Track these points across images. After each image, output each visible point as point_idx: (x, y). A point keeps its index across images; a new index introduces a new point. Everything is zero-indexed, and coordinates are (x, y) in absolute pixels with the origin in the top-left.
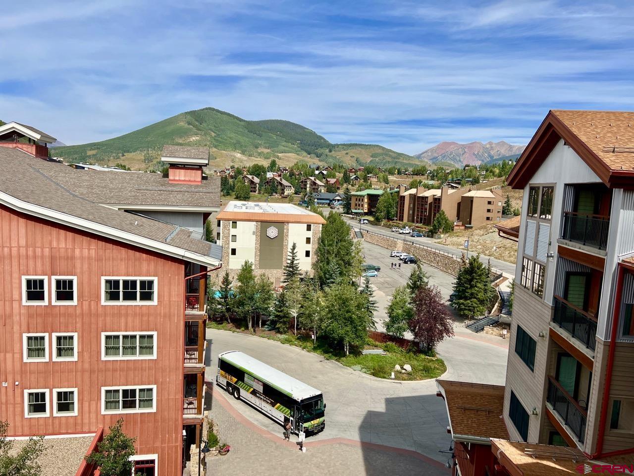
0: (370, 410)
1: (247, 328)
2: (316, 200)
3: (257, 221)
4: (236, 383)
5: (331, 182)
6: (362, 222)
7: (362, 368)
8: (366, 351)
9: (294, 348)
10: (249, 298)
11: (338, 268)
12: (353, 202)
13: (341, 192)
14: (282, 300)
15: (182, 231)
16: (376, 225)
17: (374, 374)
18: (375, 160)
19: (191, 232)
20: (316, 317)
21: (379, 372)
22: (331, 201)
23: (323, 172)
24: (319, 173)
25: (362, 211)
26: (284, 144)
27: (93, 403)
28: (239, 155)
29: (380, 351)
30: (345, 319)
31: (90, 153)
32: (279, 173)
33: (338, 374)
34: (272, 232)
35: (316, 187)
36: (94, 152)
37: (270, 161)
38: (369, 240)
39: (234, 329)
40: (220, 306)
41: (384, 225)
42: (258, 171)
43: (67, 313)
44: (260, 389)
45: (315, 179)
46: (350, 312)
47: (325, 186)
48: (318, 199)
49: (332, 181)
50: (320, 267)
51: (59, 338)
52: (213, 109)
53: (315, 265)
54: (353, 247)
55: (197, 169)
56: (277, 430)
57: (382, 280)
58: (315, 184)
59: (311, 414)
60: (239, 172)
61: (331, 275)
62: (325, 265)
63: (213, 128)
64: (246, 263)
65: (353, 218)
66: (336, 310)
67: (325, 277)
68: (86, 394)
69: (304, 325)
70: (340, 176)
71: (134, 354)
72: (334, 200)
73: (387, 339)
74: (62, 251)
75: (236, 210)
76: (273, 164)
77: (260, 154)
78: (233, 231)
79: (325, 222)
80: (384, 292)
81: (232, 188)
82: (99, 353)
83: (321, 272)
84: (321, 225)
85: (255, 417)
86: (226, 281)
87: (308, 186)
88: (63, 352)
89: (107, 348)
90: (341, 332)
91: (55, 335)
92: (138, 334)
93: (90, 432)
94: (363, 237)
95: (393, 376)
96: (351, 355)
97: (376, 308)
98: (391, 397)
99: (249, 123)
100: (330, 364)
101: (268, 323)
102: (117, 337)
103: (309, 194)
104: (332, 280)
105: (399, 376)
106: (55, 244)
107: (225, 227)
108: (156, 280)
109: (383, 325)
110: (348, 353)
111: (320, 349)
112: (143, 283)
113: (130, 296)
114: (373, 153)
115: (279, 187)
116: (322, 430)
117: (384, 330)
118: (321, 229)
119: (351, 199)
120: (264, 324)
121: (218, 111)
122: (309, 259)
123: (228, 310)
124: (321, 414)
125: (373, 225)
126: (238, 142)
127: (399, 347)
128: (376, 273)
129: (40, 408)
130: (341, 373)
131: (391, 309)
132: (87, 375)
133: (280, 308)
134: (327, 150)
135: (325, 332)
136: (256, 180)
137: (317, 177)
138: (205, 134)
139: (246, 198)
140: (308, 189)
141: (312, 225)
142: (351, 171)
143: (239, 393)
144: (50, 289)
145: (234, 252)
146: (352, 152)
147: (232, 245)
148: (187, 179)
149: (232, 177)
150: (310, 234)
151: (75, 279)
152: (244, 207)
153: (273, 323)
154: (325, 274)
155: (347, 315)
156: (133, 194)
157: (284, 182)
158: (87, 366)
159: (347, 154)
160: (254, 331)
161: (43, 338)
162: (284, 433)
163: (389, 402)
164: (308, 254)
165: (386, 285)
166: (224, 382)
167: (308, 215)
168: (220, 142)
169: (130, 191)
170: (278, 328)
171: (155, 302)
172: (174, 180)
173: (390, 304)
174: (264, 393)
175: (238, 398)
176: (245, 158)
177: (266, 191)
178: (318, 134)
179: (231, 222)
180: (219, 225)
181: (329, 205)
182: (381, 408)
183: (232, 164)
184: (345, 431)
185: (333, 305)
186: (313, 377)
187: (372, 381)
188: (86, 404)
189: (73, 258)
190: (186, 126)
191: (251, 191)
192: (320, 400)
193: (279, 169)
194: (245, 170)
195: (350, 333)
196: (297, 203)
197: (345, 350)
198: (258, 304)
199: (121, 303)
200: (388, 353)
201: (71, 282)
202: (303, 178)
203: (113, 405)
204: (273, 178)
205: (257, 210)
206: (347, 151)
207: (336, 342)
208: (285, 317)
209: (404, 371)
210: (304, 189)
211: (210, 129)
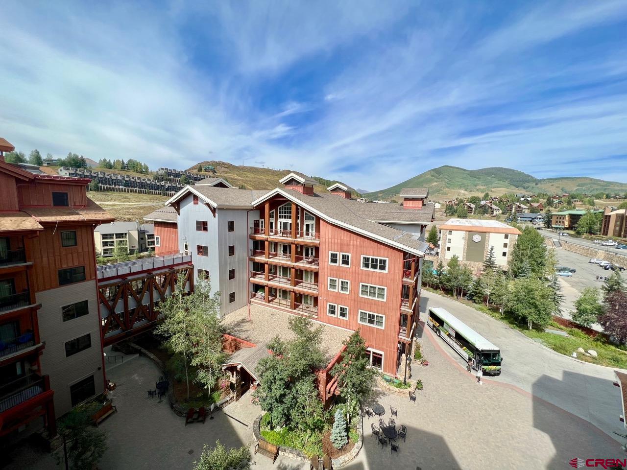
0: (545, 374)
1: (452, 295)
2: (519, 218)
3: (466, 231)
4: (438, 326)
5: (534, 206)
6: (561, 234)
7: (543, 342)
8: (549, 330)
9: (485, 315)
10: (455, 278)
11: (530, 266)
12: (554, 220)
13: (543, 213)
14: (478, 283)
15: (407, 234)
16: (576, 237)
17: (554, 349)
18: (582, 189)
19: (413, 235)
20: (505, 298)
21: (560, 348)
22: (533, 219)
23: (528, 199)
24: (524, 200)
25: (563, 227)
26: (497, 182)
27: (355, 317)
28: (463, 191)
29: (564, 334)
30: (530, 303)
31: (379, 195)
32: (491, 201)
33: (519, 340)
34: (477, 238)
35: (521, 209)
36: (381, 195)
37: (484, 194)
38: (567, 248)
39: (444, 294)
40: (436, 280)
41: (585, 238)
42: (475, 200)
43: (346, 271)
44: (454, 335)
45: (520, 204)
46: (534, 299)
47: (529, 209)
48: (521, 217)
49: (536, 205)
50: (514, 264)
51: (342, 282)
52: (448, 166)
53: (509, 263)
54: (547, 253)
55: (420, 200)
56: (463, 363)
57: (576, 280)
58: (519, 207)
59: (489, 361)
60: (461, 201)
61: (524, 271)
62: (519, 263)
63: (447, 177)
64: (454, 256)
65: (553, 232)
66: (521, 296)
67: (518, 272)
68: (352, 311)
69: (495, 302)
70: (543, 201)
71: (374, 296)
72: (536, 218)
73: (573, 325)
74: (346, 241)
75: (453, 224)
76: (487, 195)
77: (478, 190)
78: (449, 237)
79: (520, 233)
80: (577, 289)
81: (456, 211)
82: (358, 292)
83: (515, 268)
84: (517, 235)
85: (449, 350)
86: (441, 266)
87: (514, 208)
88: (343, 289)
89: (362, 291)
90: (525, 312)
91: (340, 280)
92: (377, 286)
93: (353, 330)
94: (561, 246)
95: (575, 355)
96: (534, 330)
97: (564, 301)
98: (570, 371)
99: (471, 172)
100: (514, 332)
101: (468, 295)
102: (367, 286)
103: (513, 214)
104: (524, 274)
105: (581, 357)
106: (342, 238)
107: (444, 234)
108: (387, 259)
109: (569, 314)
110: (531, 328)
111: (506, 319)
112: (381, 261)
113: (374, 267)
114: (580, 183)
115: (490, 210)
116: (498, 374)
117: (571, 318)
118: (517, 238)
119: (552, 217)
120: (464, 295)
121: (451, 167)
122: (505, 258)
123: (441, 283)
124: (499, 364)
125: (573, 237)
126: (463, 184)
127: (586, 334)
128: (571, 274)
129: (333, 312)
130: (522, 341)
131: (579, 303)
132: (353, 302)
133: (477, 287)
134: (534, 184)
135: (511, 309)
136: (473, 206)
137: (522, 202)
138: (442, 181)
139: (465, 217)
140: (513, 211)
141: (509, 235)
142: (555, 197)
143: (440, 332)
144: (340, 259)
145: (449, 249)
146: (556, 184)
147: (448, 245)
148: (413, 206)
149: (456, 205)
150: (507, 241)
151: (350, 255)
152: (458, 222)
153: (471, 296)
154: (518, 269)
155: (531, 301)
156: (383, 214)
157: (494, 207)
158: (353, 298)
159: (553, 185)
160: (457, 298)
161: (336, 281)
162: (467, 367)
163: (566, 374)
164: (504, 254)
165: (581, 284)
166: (431, 324)
167: (508, 228)
168: (451, 185)
169: (382, 213)
170: (475, 300)
171: (386, 271)
172: (406, 207)
173: (578, 299)
174: (455, 338)
175: (439, 336)
176: (467, 193)
177: (479, 212)
178: (526, 174)
179: (448, 231)
180: (440, 233)
181: (531, 221)
182: (558, 376)
183: (457, 197)
184: (519, 382)
185: (519, 292)
186: (497, 337)
187: (552, 354)
188: (352, 316)
189: (349, 245)
190: (431, 177)
191: (469, 213)
192: (498, 354)
193: (491, 198)
194: (466, 200)
195: (533, 314)
196: (503, 220)
197: (529, 325)
198: (461, 282)
199: (370, 269)
200: (572, 337)
201: (348, 256)
202: (509, 204)
203: (364, 319)
204: (485, 204)
205: (467, 224)
206: (552, 184)
207: (520, 318)
208: (480, 293)
209: (588, 355)
210: (509, 211)
211: (445, 178)
